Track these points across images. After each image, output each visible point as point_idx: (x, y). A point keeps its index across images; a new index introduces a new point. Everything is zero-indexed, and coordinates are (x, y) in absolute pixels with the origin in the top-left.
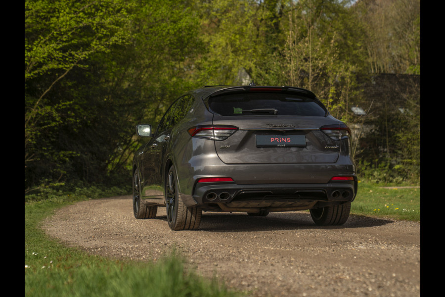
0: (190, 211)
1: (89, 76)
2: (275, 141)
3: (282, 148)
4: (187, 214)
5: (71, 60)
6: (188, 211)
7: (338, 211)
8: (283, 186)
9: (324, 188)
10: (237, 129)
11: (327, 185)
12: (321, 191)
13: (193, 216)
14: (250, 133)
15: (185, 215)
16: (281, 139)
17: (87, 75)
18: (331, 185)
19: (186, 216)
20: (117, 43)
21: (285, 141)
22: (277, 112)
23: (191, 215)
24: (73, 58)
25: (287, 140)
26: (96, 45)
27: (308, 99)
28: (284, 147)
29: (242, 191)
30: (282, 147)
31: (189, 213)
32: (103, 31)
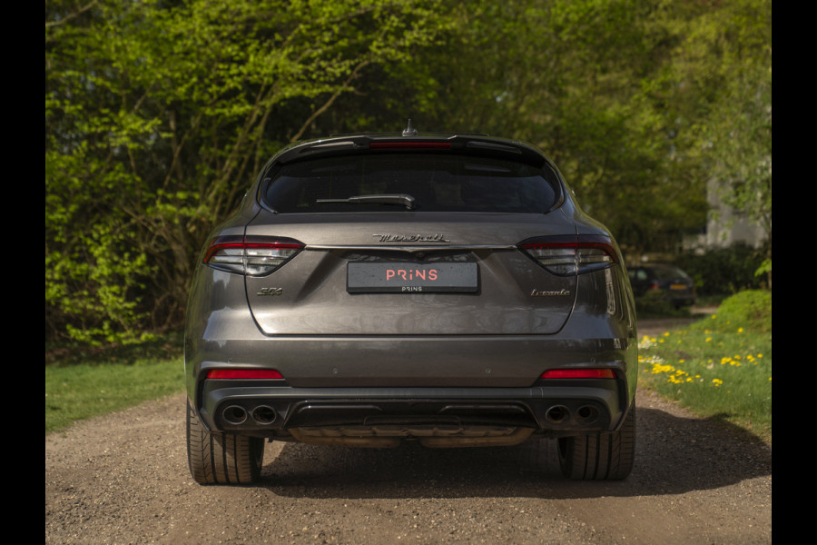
0: (218, 441)
1: (394, 107)
2: (397, 277)
3: (413, 296)
4: (212, 448)
5: (322, 79)
6: (215, 442)
7: (598, 448)
8: (408, 393)
9: (522, 399)
10: (300, 247)
11: (531, 393)
12: (516, 407)
13: (227, 455)
14: (333, 257)
15: (208, 451)
16: (414, 273)
17: (389, 106)
18: (542, 392)
19: (212, 453)
20: (419, 43)
21: (424, 277)
22: (412, 202)
23: (224, 452)
24: (326, 75)
25: (427, 275)
26: (379, 47)
27: (524, 168)
28: (418, 293)
29: (308, 404)
30: (414, 292)
31: (218, 448)
32: (393, 21)
